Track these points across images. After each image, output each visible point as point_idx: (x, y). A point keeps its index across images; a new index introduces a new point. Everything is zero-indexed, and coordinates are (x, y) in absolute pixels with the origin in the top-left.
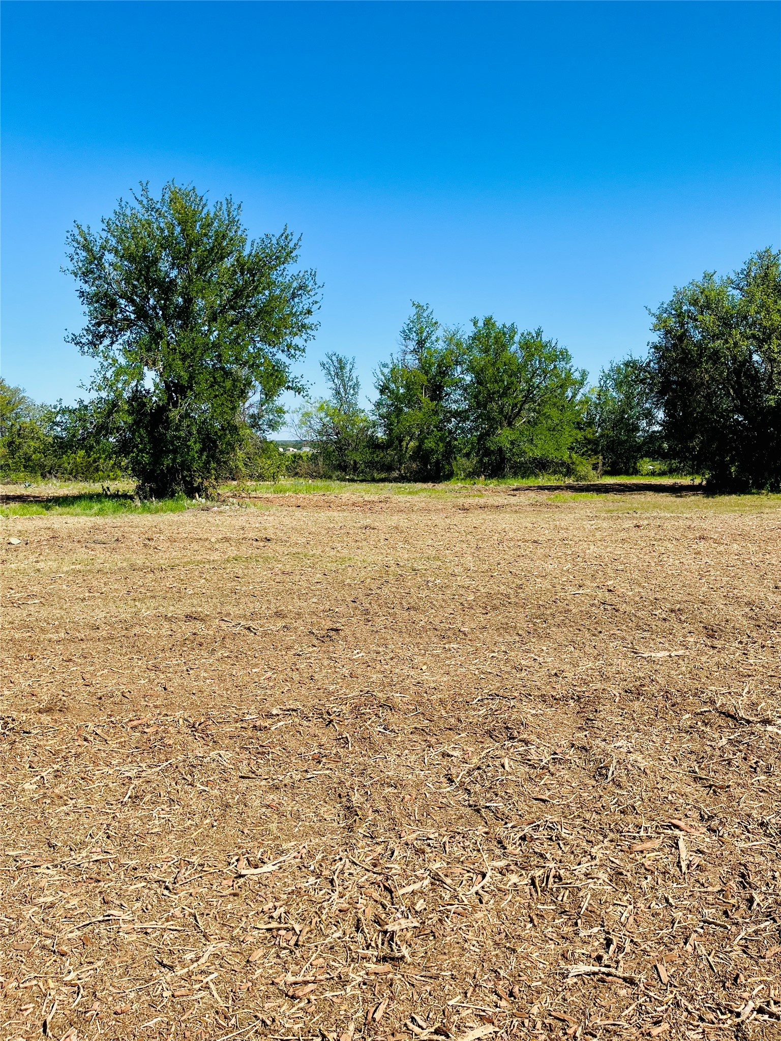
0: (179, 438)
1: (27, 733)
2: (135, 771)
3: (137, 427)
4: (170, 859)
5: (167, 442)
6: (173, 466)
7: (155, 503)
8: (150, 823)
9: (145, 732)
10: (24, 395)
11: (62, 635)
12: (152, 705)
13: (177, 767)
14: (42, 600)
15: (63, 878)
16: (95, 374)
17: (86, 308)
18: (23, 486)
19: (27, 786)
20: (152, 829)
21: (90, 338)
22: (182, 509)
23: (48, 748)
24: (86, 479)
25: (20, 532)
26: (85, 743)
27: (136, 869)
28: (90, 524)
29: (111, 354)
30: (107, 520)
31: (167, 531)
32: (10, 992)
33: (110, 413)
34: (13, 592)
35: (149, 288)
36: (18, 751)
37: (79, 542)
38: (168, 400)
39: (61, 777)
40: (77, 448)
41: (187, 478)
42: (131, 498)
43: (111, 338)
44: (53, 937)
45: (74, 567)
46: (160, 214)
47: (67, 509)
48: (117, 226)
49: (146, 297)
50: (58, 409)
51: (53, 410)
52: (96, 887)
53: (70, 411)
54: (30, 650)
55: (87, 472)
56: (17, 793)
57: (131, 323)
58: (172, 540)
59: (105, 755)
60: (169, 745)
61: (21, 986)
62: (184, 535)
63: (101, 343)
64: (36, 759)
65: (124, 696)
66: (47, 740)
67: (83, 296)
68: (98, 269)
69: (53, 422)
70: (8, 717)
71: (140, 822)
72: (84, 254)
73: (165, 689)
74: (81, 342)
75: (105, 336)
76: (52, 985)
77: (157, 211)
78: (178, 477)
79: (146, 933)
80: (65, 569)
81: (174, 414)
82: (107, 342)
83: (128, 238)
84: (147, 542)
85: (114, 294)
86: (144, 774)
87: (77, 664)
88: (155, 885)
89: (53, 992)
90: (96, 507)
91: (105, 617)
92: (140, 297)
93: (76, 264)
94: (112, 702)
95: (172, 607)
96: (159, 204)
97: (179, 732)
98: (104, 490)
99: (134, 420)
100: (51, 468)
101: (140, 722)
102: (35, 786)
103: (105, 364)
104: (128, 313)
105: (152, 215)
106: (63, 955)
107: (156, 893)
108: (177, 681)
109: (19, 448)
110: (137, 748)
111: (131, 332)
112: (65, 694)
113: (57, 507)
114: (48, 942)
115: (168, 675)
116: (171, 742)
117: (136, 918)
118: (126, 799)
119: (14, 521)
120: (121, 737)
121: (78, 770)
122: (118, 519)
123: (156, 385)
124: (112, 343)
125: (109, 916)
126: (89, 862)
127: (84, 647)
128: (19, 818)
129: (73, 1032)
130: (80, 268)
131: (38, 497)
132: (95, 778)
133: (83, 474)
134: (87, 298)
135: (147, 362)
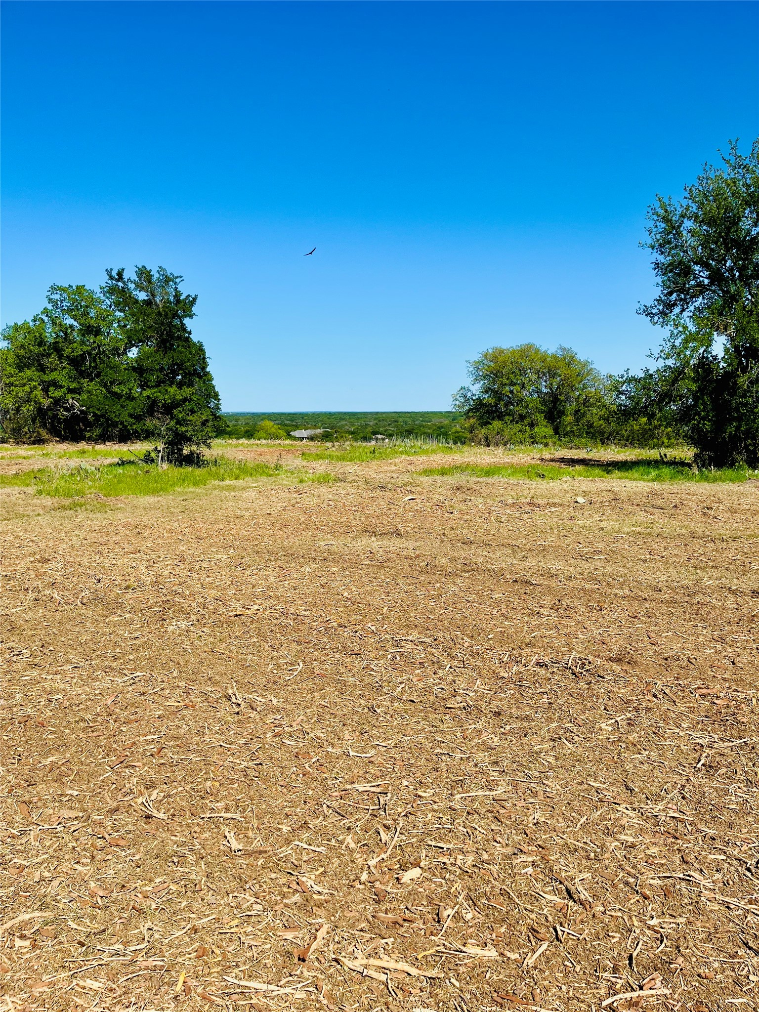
0: (746, 405)
1: (601, 677)
2: (707, 740)
3: (701, 395)
4: (750, 841)
5: (731, 408)
6: (736, 434)
7: (714, 472)
8: (726, 797)
9: (714, 703)
10: (592, 367)
11: (627, 592)
12: (719, 677)
13: (753, 748)
14: (607, 556)
15: (641, 823)
16: (663, 343)
17: (659, 280)
18: (585, 450)
19: (603, 726)
20: (729, 804)
21: (661, 308)
22: (741, 480)
23: (620, 695)
24: (642, 446)
25: (584, 492)
26: (654, 699)
27: (714, 839)
28: (647, 489)
29: (682, 321)
30: (664, 486)
31: (726, 502)
32: (597, 914)
33: (675, 380)
34: (581, 546)
35: (728, 250)
36: (595, 692)
37: (638, 505)
38: (738, 365)
39: (633, 726)
40: (639, 416)
41: (751, 448)
42: (689, 465)
43: (682, 305)
44: (634, 877)
45: (634, 529)
46: (747, 170)
47: (627, 474)
48: (700, 191)
49: (724, 259)
50: (624, 379)
51: (620, 380)
52: (674, 843)
53: (636, 380)
54: (599, 602)
55: (644, 439)
56: (595, 730)
57: (704, 288)
58: (733, 511)
59: (675, 716)
60: (743, 723)
61: (607, 912)
62: (745, 506)
63: (671, 312)
64: (610, 703)
65: (690, 662)
66: (619, 688)
67: (658, 267)
68: (675, 239)
69: (619, 391)
70: (585, 659)
71: (715, 793)
72: (663, 225)
73: (733, 663)
74: (652, 313)
75: (676, 304)
76: (636, 923)
77: (745, 167)
78: (741, 446)
79: (728, 907)
80: (626, 530)
81: (743, 381)
82: (677, 310)
83: (709, 201)
84: (706, 511)
85: (689, 261)
86: (716, 745)
87: (642, 622)
88: (735, 863)
89: (638, 931)
90: (654, 473)
91: (667, 581)
92: (716, 260)
93: (654, 237)
94: (678, 666)
95: (736, 580)
96: (748, 159)
97: (752, 712)
98: (661, 456)
99: (699, 387)
100: (610, 435)
101: (709, 691)
102: (610, 728)
103: (675, 332)
104: (701, 279)
105: (738, 172)
106: (646, 899)
107: (737, 871)
108: (746, 658)
109: (583, 416)
110: (706, 717)
111: (703, 298)
112: (633, 649)
113: (617, 471)
114: (631, 880)
115: (736, 649)
116: (745, 720)
117: (717, 889)
118: (699, 766)
119: (579, 482)
120: (690, 702)
121: (649, 723)
122: (675, 486)
123: (726, 350)
124: (683, 311)
125: (688, 876)
126: (666, 816)
127: (648, 606)
128: (597, 753)
129: (658, 977)
130: (658, 240)
131: (598, 461)
132: (666, 735)
133: (638, 440)
134: (662, 269)
135: (718, 327)
